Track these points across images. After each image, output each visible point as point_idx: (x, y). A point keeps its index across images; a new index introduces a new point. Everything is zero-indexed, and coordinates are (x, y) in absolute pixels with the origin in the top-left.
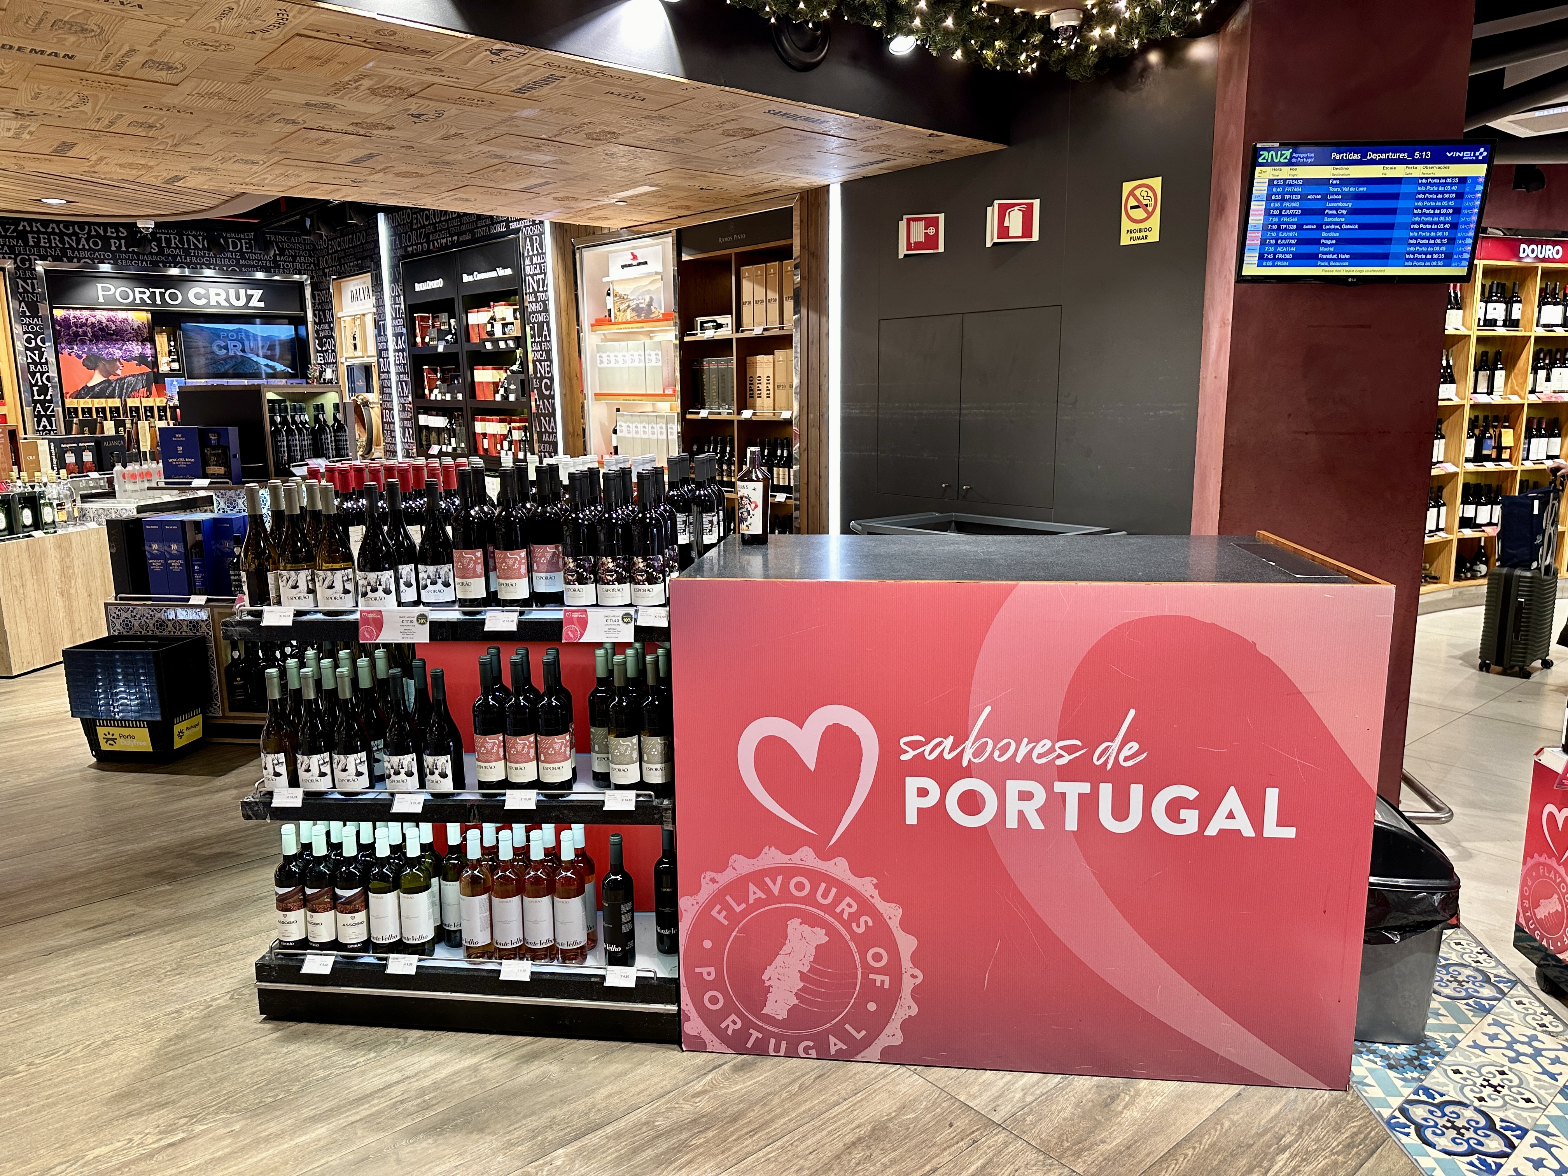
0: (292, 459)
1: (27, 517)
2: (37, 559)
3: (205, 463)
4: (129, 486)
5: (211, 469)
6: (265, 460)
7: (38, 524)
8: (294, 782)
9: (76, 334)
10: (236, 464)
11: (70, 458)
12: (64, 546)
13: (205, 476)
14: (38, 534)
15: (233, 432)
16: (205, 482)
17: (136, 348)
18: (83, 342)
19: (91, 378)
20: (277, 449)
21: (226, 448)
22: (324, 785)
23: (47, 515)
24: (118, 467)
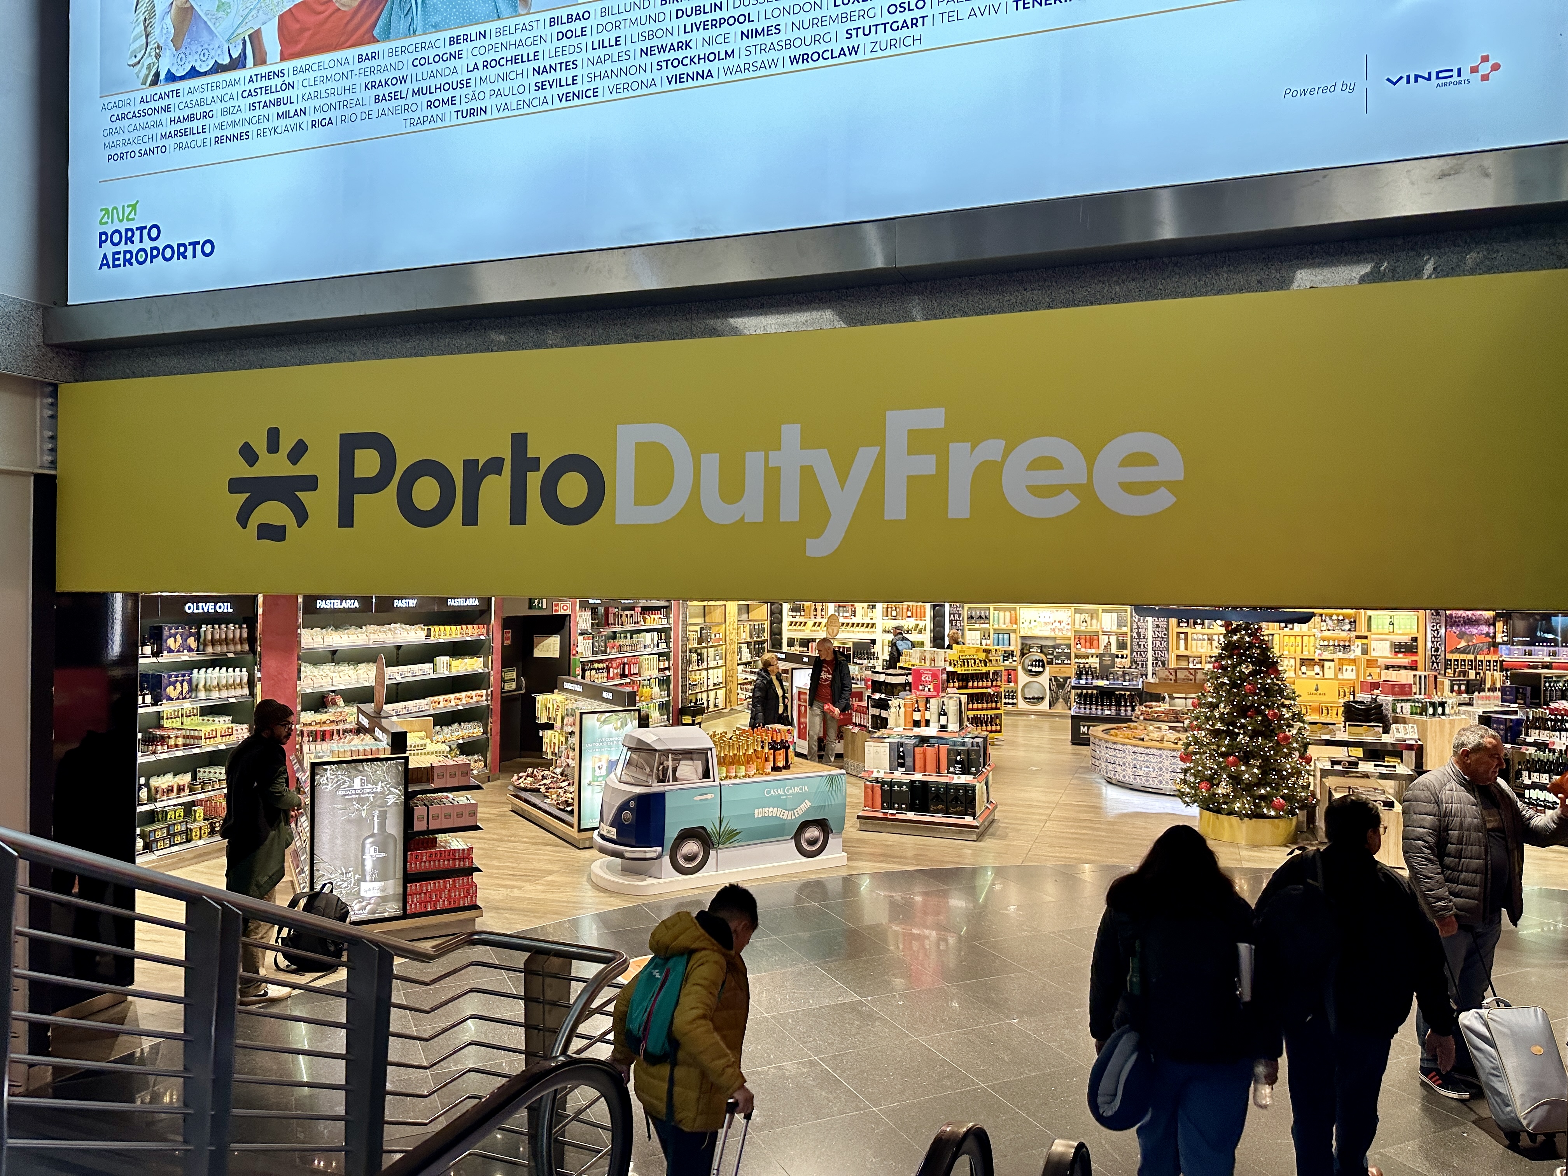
0: (1551, 700)
1: (1440, 710)
2: (1442, 725)
3: (1517, 698)
4: (1480, 702)
5: (1519, 701)
6: (1540, 699)
7: (1443, 714)
8: (1530, 778)
9: (1455, 622)
10: (1528, 701)
11: (1456, 688)
12: (1452, 722)
13: (1516, 703)
14: (1443, 717)
15: (1529, 689)
16: (1516, 705)
17: (1485, 629)
18: (1458, 626)
19: (1459, 643)
20: (1545, 696)
21: (1525, 695)
22: (1537, 780)
23: (1447, 711)
24: (1476, 693)
